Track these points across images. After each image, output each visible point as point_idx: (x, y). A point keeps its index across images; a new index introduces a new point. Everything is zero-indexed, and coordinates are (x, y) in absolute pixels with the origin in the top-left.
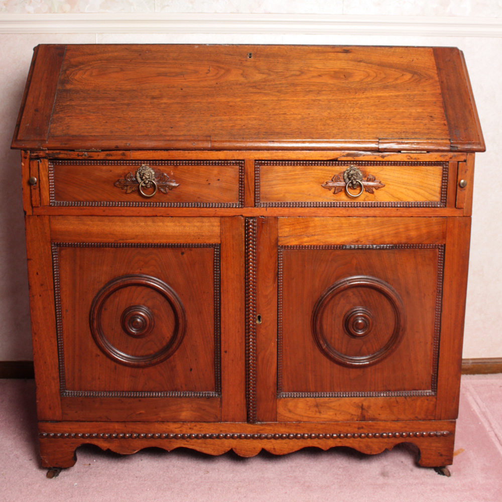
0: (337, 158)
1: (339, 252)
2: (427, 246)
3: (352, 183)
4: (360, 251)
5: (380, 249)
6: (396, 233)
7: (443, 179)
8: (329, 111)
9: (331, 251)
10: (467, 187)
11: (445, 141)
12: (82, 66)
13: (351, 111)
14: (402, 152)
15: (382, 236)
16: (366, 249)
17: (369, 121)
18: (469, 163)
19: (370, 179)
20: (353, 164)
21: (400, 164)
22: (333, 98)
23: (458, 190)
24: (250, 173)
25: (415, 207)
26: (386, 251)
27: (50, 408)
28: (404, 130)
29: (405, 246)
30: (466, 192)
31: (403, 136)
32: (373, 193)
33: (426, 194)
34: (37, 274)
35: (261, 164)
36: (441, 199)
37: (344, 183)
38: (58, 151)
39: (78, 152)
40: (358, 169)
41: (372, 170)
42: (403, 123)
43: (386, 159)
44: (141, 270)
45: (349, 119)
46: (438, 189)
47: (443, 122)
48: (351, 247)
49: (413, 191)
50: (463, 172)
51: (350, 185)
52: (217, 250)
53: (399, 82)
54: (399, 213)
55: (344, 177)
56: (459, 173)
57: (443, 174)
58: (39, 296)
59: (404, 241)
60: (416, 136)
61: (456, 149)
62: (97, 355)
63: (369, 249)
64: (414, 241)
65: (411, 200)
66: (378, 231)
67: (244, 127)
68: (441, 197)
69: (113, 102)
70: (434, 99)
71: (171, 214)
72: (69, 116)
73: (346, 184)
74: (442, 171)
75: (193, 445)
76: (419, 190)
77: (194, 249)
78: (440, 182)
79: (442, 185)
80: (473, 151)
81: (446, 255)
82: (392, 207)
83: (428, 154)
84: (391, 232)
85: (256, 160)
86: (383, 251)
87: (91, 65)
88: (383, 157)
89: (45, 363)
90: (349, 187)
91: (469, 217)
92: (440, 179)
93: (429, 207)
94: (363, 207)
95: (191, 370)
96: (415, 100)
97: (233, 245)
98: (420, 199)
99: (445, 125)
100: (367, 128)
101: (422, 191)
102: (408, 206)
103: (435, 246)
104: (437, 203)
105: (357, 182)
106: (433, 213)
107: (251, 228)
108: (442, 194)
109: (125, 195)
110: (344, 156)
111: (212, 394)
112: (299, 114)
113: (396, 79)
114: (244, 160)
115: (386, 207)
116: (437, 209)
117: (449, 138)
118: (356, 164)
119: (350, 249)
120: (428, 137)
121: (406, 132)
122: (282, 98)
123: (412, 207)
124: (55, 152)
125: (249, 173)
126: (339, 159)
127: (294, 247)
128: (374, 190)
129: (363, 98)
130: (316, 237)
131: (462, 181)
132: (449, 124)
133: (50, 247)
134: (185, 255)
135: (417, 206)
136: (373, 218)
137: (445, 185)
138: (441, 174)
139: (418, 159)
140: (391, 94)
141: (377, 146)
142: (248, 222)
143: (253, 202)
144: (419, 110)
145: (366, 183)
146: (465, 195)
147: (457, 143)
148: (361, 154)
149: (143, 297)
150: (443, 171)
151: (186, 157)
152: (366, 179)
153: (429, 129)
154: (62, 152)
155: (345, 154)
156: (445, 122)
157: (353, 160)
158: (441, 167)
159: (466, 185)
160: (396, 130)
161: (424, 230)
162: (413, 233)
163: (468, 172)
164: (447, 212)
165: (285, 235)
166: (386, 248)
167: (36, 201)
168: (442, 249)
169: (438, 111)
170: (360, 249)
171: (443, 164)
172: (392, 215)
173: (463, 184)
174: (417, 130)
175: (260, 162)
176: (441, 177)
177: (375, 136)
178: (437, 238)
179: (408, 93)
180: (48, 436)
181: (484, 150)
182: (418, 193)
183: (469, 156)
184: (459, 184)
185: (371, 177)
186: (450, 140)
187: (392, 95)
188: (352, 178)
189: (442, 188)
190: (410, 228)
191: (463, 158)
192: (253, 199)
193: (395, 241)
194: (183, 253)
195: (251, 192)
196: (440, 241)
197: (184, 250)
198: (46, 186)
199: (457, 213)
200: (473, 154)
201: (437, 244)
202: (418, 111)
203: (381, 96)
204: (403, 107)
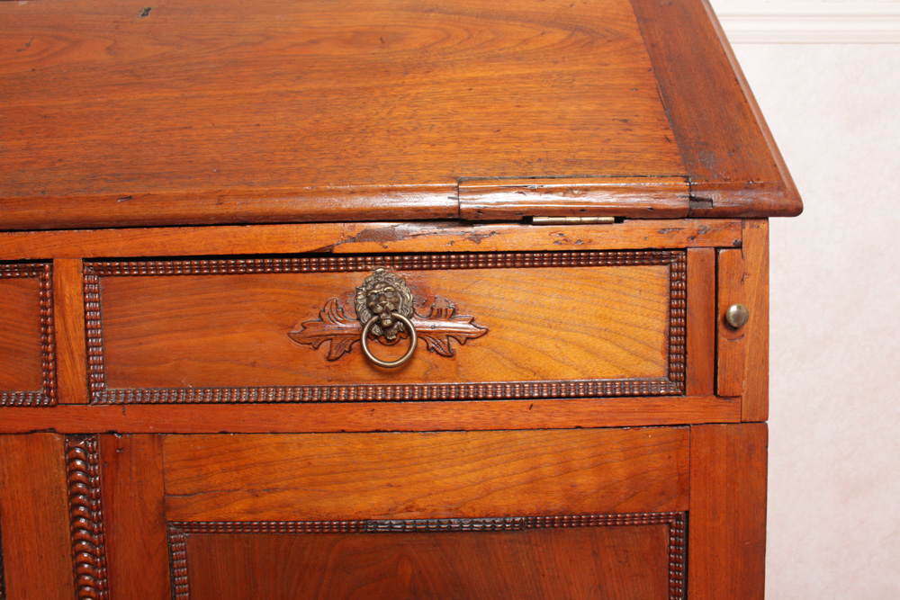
0: (332, 246)
1: (356, 542)
2: (633, 518)
3: (379, 322)
4: (423, 537)
5: (483, 530)
6: (532, 481)
7: (671, 307)
8: (317, 116)
9: (331, 537)
10: (749, 328)
11: (669, 183)
13: (383, 114)
14: (535, 220)
15: (489, 492)
16: (439, 531)
17: (434, 135)
18: (750, 251)
19: (440, 311)
20: (383, 264)
21: (532, 260)
22: (338, 86)
23: (722, 340)
24: (71, 299)
25: (587, 396)
26: (505, 537)
28: (542, 156)
29: (561, 521)
30: (747, 343)
31: (537, 170)
32: (450, 355)
33: (622, 355)
35: (103, 272)
36: (670, 371)
37: (356, 325)
40: (400, 280)
41: (443, 281)
42: (540, 139)
43: (487, 245)
45: (373, 132)
46: (659, 340)
47: (661, 133)
48: (391, 526)
49: (580, 346)
50: (735, 280)
51: (376, 330)
53: (531, 47)
54: (536, 418)
55: (356, 304)
56: (722, 283)
57: (671, 289)
59: (556, 503)
60: (580, 170)
61: (707, 206)
63: (450, 530)
64: (590, 505)
65: (573, 376)
66: (472, 477)
67: (58, 164)
68: (670, 362)
70: (633, 82)
73: (363, 326)
74: (666, 282)
76: (599, 344)
78: (663, 316)
79: (671, 326)
80: (763, 215)
81: (692, 545)
82: (513, 398)
83: (617, 226)
84: (515, 479)
85: (86, 260)
86: (494, 536)
88: (477, 238)
90: (370, 336)
91: (759, 424)
92: (664, 308)
93: (632, 395)
94: (421, 400)
96: (577, 83)
97: (37, 519)
98: (603, 372)
99: (669, 140)
100: (426, 152)
101: (608, 347)
102: (565, 394)
103: (658, 517)
104: (658, 382)
105: (396, 320)
106: (645, 415)
107: (79, 469)
108: (670, 353)
110: (354, 240)
112: (229, 127)
113: (525, 42)
114: (50, 261)
115: (495, 398)
116: (657, 401)
117: (682, 173)
118: (392, 263)
119: (391, 531)
120: (615, 171)
121: (548, 160)
122: (194, 93)
123: (578, 397)
125: (67, 301)
126: (337, 250)
127: (216, 526)
128: (454, 345)
129: (423, 84)
130: (280, 496)
131: (733, 309)
132: (680, 137)
135: (594, 392)
136: (456, 436)
137: (677, 326)
138: (666, 290)
139: (590, 241)
140: (508, 72)
141: (454, 203)
143: (84, 388)
144: (589, 106)
145: (428, 324)
146: (743, 354)
147: (711, 188)
148: (406, 234)
150: (671, 280)
152: (428, 309)
153: (618, 151)
155: (354, 234)
156: (670, 134)
157: (383, 250)
158: (665, 269)
159: (746, 320)
160: (514, 157)
161: (620, 470)
162: (586, 481)
163: (748, 281)
164: (687, 409)
165: (188, 491)
166: (503, 528)
168: (678, 527)
169: (645, 107)
170: (420, 531)
171: (670, 257)
172: (515, 424)
173: (737, 316)
174: (582, 153)
175: (98, 266)
176: (665, 299)
177: (445, 172)
178: (662, 493)
179: (558, 69)
181: (796, 211)
182: (594, 353)
183: (749, 229)
184: (725, 320)
185: (443, 305)
186: (686, 178)
187: (508, 76)
188: (380, 308)
189: (670, 335)
190: (576, 464)
191: (731, 237)
192: (83, 380)
193: (531, 505)
195: (77, 357)
196: (673, 503)
199: (723, 412)
200: (762, 224)
201: (662, 511)
202: (585, 108)
203: (476, 79)
204: (540, 100)
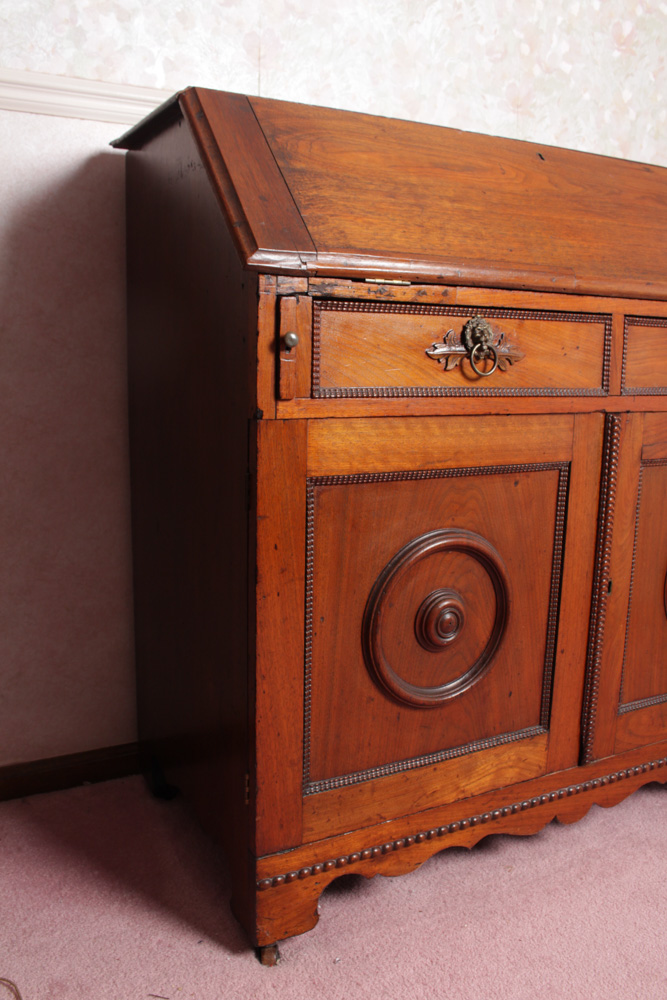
12: (298, 134)
24: (619, 336)
27: (282, 826)
34: (276, 547)
35: (632, 323)
38: (333, 281)
39: (370, 285)
44: (453, 520)
52: (565, 473)
58: (276, 595)
62: (371, 699)
67: (605, 259)
69: (393, 200)
71: (512, 410)
72: (332, 216)
75: (505, 827)
77: (532, 474)
85: (626, 316)
87: (313, 135)
89: (279, 734)
95: (510, 694)
97: (587, 462)
107: (616, 431)
109: (441, 374)
111: (539, 729)
114: (611, 315)
122: (622, 223)
124: (328, 281)
125: (617, 338)
127: (657, 462)
133: (304, 487)
134: (519, 486)
142: (613, 420)
143: (619, 388)
149: (453, 573)
151: (537, 303)
154: (339, 281)
165: (651, 443)
167: (288, 386)
175: (631, 319)
180: (275, 883)
192: (619, 382)
194: (516, 483)
195: (618, 369)
197: (518, 478)
198: (305, 354)
